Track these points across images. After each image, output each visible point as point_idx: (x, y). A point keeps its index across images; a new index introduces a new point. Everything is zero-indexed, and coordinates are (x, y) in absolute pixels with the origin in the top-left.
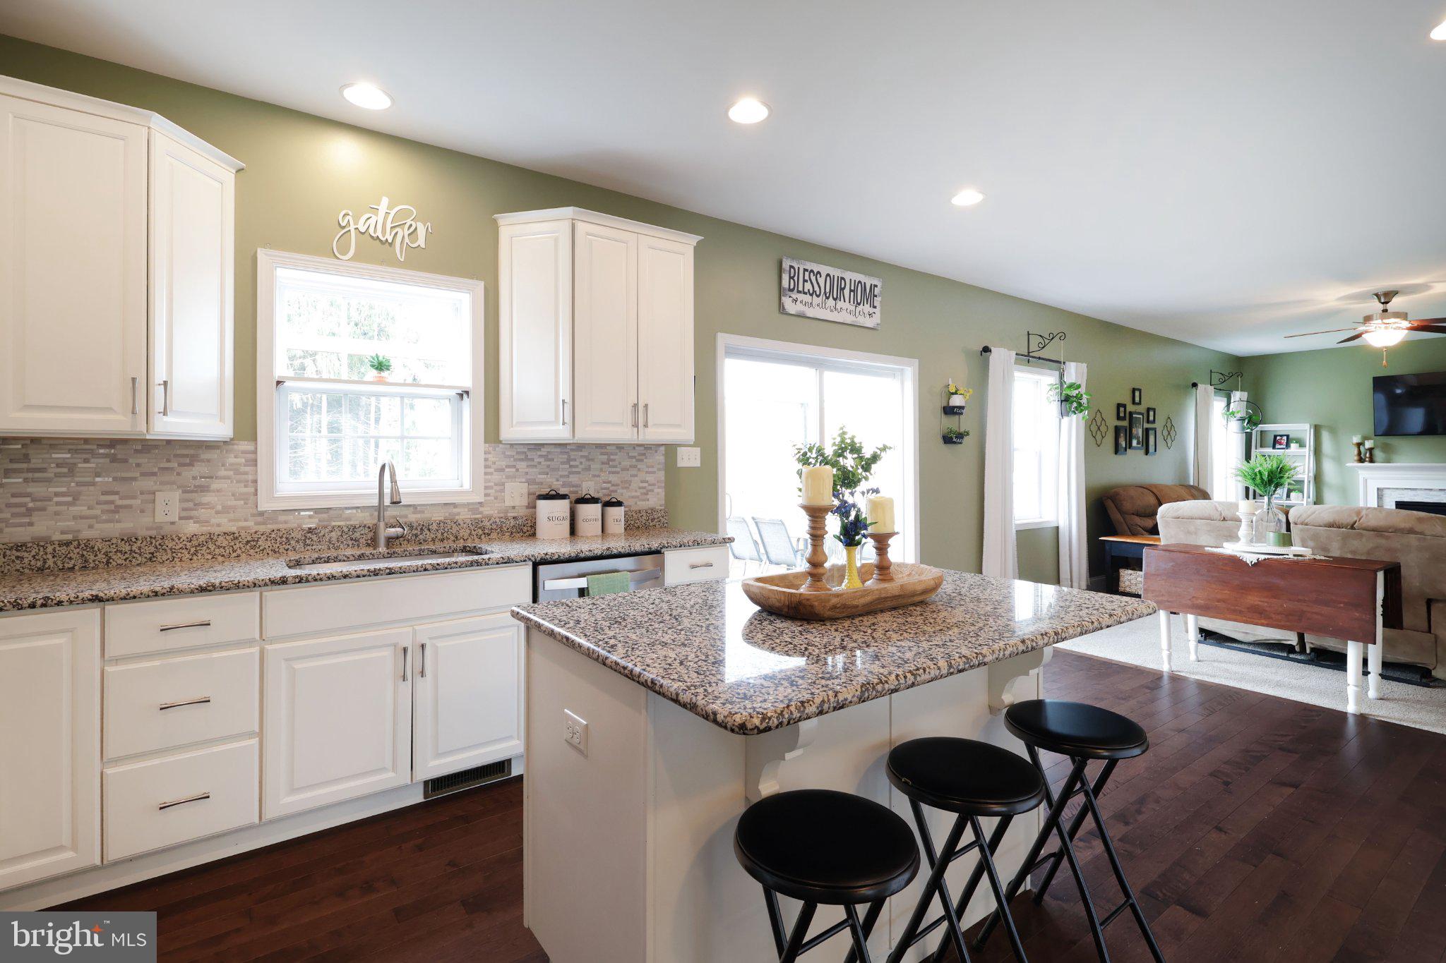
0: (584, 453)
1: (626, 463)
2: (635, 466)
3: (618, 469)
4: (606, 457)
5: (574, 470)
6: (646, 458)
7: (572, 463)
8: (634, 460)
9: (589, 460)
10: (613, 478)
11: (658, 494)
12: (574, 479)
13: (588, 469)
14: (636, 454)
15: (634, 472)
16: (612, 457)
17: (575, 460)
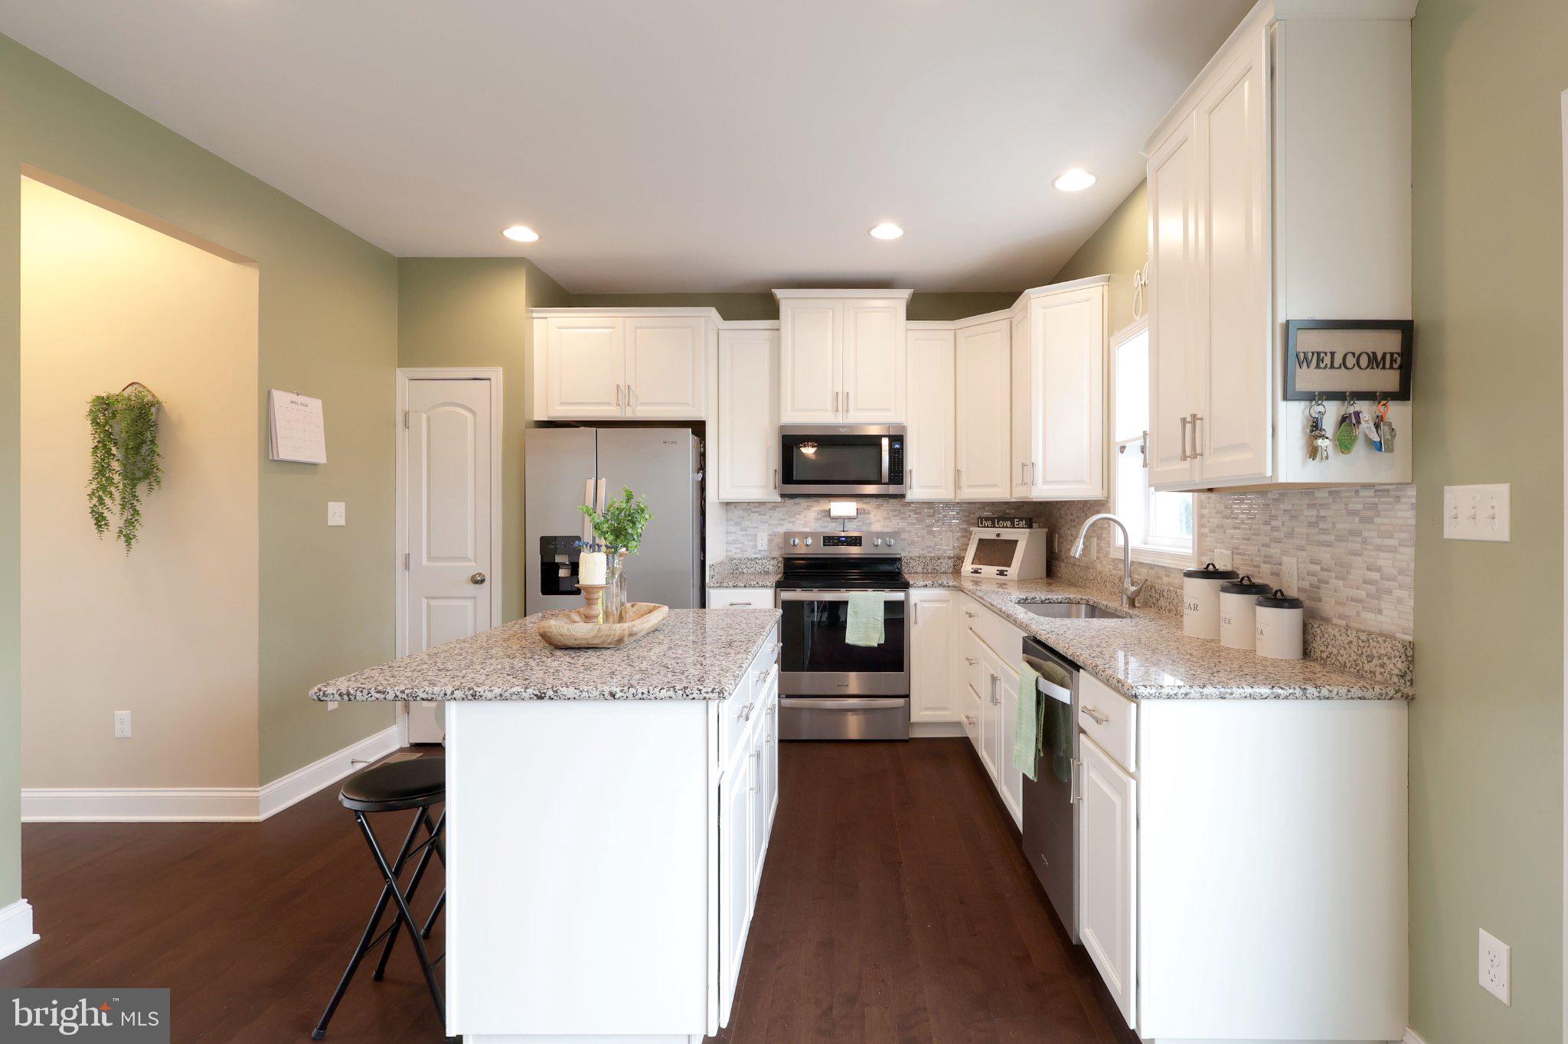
0: (1286, 505)
1: (1343, 526)
2: (1358, 533)
3: (1331, 538)
4: (1314, 512)
5: (1276, 534)
6: (1378, 516)
7: (1273, 523)
8: (1357, 519)
9: (1293, 517)
10: (1325, 555)
11: (1400, 601)
12: (1275, 550)
13: (1290, 535)
14: (1359, 507)
15: (1355, 544)
16: (1322, 513)
17: (1275, 517)
